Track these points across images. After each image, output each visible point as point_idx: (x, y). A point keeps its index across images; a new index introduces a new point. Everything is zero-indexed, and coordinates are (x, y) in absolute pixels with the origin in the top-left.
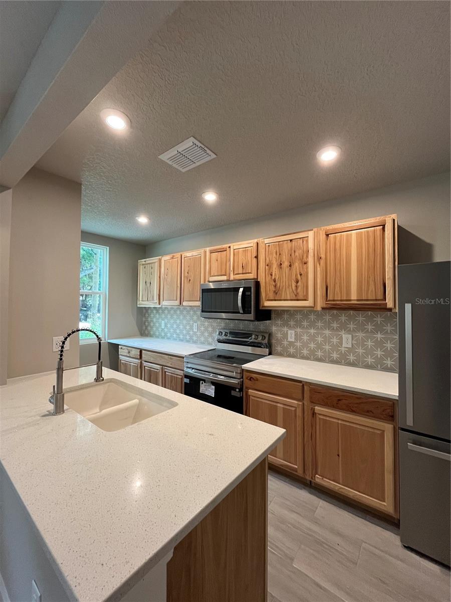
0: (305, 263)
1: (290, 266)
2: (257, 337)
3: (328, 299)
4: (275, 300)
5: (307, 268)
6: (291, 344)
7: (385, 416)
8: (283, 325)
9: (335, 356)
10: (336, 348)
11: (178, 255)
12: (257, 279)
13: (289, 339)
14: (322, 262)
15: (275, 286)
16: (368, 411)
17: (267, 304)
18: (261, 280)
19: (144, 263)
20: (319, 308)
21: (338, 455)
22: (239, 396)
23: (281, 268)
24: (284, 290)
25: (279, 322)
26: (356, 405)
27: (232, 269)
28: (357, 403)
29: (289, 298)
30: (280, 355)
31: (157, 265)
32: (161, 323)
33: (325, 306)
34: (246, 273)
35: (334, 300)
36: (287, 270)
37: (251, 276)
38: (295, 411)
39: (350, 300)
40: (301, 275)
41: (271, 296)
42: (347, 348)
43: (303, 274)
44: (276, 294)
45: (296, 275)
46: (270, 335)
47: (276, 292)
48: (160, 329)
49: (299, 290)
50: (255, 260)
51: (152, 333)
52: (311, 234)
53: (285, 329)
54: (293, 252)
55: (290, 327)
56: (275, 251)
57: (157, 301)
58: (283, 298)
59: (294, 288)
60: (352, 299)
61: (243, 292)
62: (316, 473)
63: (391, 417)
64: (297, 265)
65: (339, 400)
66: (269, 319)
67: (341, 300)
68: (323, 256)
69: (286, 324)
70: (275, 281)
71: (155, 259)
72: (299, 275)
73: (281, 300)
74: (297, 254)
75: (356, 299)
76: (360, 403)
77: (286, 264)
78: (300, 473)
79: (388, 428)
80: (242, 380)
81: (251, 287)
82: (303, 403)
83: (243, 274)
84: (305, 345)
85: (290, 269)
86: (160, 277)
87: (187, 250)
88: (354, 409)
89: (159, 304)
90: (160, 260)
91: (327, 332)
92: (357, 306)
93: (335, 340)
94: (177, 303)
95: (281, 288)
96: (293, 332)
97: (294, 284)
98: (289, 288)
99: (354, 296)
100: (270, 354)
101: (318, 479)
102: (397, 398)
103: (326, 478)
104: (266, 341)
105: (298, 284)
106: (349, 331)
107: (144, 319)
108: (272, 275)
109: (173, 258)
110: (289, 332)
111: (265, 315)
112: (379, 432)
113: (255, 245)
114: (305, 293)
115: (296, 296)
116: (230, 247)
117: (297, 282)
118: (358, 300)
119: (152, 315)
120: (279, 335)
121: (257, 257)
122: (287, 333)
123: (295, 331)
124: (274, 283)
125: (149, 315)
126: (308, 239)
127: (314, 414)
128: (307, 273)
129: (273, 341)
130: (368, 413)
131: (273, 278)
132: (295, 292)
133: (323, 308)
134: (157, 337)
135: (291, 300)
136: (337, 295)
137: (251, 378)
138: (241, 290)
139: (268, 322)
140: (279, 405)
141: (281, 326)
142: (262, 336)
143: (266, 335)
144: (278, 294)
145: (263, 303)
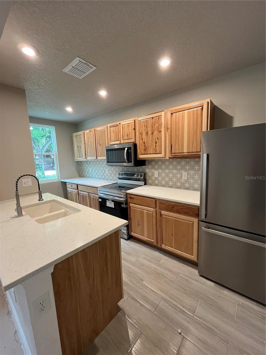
0: (160, 132)
1: (152, 134)
2: (138, 175)
3: (172, 152)
4: (145, 154)
5: (161, 135)
6: (156, 178)
7: (195, 215)
8: (152, 168)
9: (178, 184)
10: (179, 180)
11: (93, 130)
12: (135, 142)
13: (155, 176)
14: (169, 130)
15: (145, 146)
16: (186, 213)
17: (141, 157)
18: (137, 142)
19: (76, 135)
20: (167, 158)
21: (172, 235)
22: (125, 207)
23: (147, 135)
24: (149, 148)
25: (150, 167)
26: (180, 210)
27: (122, 137)
28: (181, 209)
29: (152, 153)
30: (151, 185)
31: (83, 136)
32: (89, 169)
33: (170, 157)
34: (129, 139)
35: (175, 153)
36: (151, 136)
37: (132, 140)
38: (152, 213)
39: (183, 153)
40: (158, 139)
41: (143, 152)
42: (184, 180)
43: (159, 139)
44: (145, 150)
45: (155, 139)
46: (145, 174)
48: (89, 173)
49: (157, 148)
50: (133, 131)
51: (85, 175)
52: (163, 113)
53: (153, 170)
54: (153, 125)
55: (156, 169)
56: (144, 125)
57: (85, 157)
58: (149, 153)
59: (154, 147)
60: (184, 152)
61: (127, 150)
62: (162, 244)
63: (197, 215)
64: (156, 133)
65: (173, 207)
66: (145, 165)
67: (179, 153)
68: (169, 127)
69: (153, 168)
70: (144, 143)
71: (81, 133)
72: (157, 139)
73: (148, 154)
74: (156, 126)
75: (186, 152)
76: (182, 209)
77: (150, 133)
78: (155, 244)
79: (195, 220)
80: (126, 198)
81: (131, 147)
82: (156, 210)
83: (128, 139)
84: (163, 179)
85: (152, 136)
86: (85, 143)
87: (97, 127)
88: (180, 212)
89: (86, 159)
90: (84, 133)
91: (175, 171)
92: (187, 156)
93: (179, 176)
94: (95, 158)
95: (147, 147)
96: (157, 172)
97: (154, 144)
98: (152, 146)
99: (185, 150)
100: (145, 184)
101: (163, 246)
102: (199, 205)
103: (167, 246)
104: (142, 177)
105: (157, 144)
106: (186, 170)
107: (80, 168)
108: (142, 139)
109: (90, 132)
110: (155, 172)
111: (143, 163)
112: (191, 223)
113: (133, 122)
114: (160, 150)
115: (155, 151)
116: (120, 124)
117: (156, 143)
118: (187, 153)
119: (84, 166)
120: (150, 174)
121: (134, 129)
122: (154, 172)
123: (158, 172)
124: (144, 144)
125: (83, 165)
126: (161, 117)
127: (161, 215)
128: (161, 137)
129: (147, 178)
130: (186, 214)
131: (143, 141)
132: (155, 149)
133: (170, 158)
134: (88, 177)
135: (153, 154)
136: (176, 150)
137: (131, 197)
138: (126, 149)
140: (144, 211)
141: (151, 169)
142: (141, 175)
143: (143, 174)
144: (146, 151)
145: (139, 156)
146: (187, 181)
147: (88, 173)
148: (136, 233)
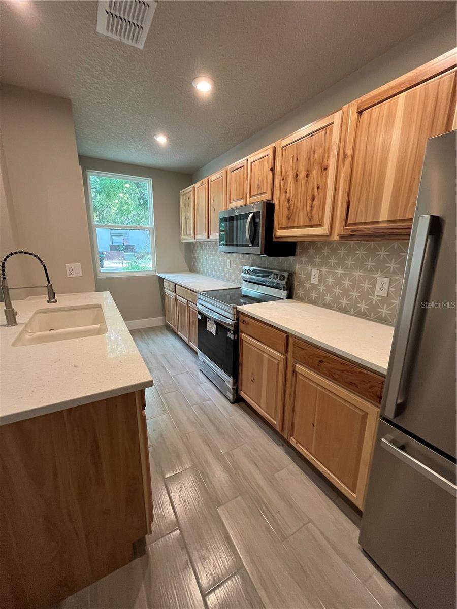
0: (326, 169)
1: (307, 176)
2: (276, 276)
3: (349, 222)
4: (288, 228)
5: (327, 177)
6: (314, 287)
7: (372, 394)
8: (307, 263)
9: (363, 306)
10: (365, 295)
11: (206, 180)
12: (272, 200)
13: (312, 282)
14: (348, 162)
15: (289, 208)
16: (351, 383)
17: (281, 233)
18: (276, 202)
19: (183, 193)
20: (336, 237)
21: (314, 425)
22: (233, 338)
23: (297, 181)
24: (298, 212)
25: (304, 259)
26: (339, 372)
27: (248, 191)
28: (339, 370)
29: (302, 224)
30: (301, 300)
31: (192, 194)
32: (205, 258)
33: (342, 233)
34: (261, 194)
35: (355, 224)
36: (303, 182)
37: (266, 197)
38: (278, 364)
39: (378, 222)
40: (318, 188)
41: (284, 222)
42: (380, 296)
43: (321, 187)
44: (289, 219)
45: (313, 189)
46: (291, 275)
47: (289, 216)
48: (204, 266)
49: (314, 212)
50: (270, 173)
51: (198, 269)
52: (337, 117)
53: (309, 268)
54: (312, 153)
55: (315, 266)
56: (292, 156)
57: (193, 235)
58: (295, 225)
59: (309, 208)
60: (381, 220)
61: (253, 218)
62: (292, 435)
63: (378, 398)
64: (315, 173)
65: (321, 362)
66: (293, 254)
67: (365, 223)
68: (349, 152)
69: (311, 262)
70: (289, 202)
71: (190, 188)
72: (316, 189)
73: (293, 228)
74: (316, 156)
75: (386, 220)
76: (343, 371)
77: (302, 175)
78: (278, 429)
79: (373, 411)
80: (236, 322)
81: (260, 212)
82: (287, 358)
83: (258, 195)
84: (329, 289)
85: (307, 181)
86: (194, 208)
87: (212, 174)
88: (336, 376)
89: (195, 238)
90: (194, 188)
91: (358, 273)
92: (386, 231)
93: (366, 285)
94: (205, 236)
95: (294, 210)
96: (317, 272)
97: (309, 202)
98: (303, 208)
99: (384, 216)
100: (290, 296)
101: (293, 441)
102: (385, 373)
103: (300, 443)
104: (284, 282)
105: (314, 203)
106: (386, 273)
107: (193, 255)
108: (286, 193)
109: (202, 184)
110: (313, 271)
111: (288, 248)
112: (361, 413)
113: (272, 150)
114: (321, 216)
115: (310, 220)
116: (247, 160)
117: (313, 200)
118: (389, 222)
119: (198, 252)
120: (302, 276)
121: (273, 169)
122: (311, 272)
123: (320, 271)
124: (288, 205)
125: (196, 251)
126: (332, 127)
127: (295, 372)
128: (326, 184)
129: (296, 283)
130: (351, 386)
131: (287, 197)
132: (309, 214)
133: (341, 237)
134: (202, 273)
135: (305, 227)
136: (360, 215)
137: (244, 321)
138: (251, 215)
139: (291, 258)
140: (265, 355)
141: (305, 264)
142: (281, 275)
143: (286, 274)
144: (291, 219)
145: (275, 233)
146: (385, 301)
147: (202, 265)
148: (247, 395)
